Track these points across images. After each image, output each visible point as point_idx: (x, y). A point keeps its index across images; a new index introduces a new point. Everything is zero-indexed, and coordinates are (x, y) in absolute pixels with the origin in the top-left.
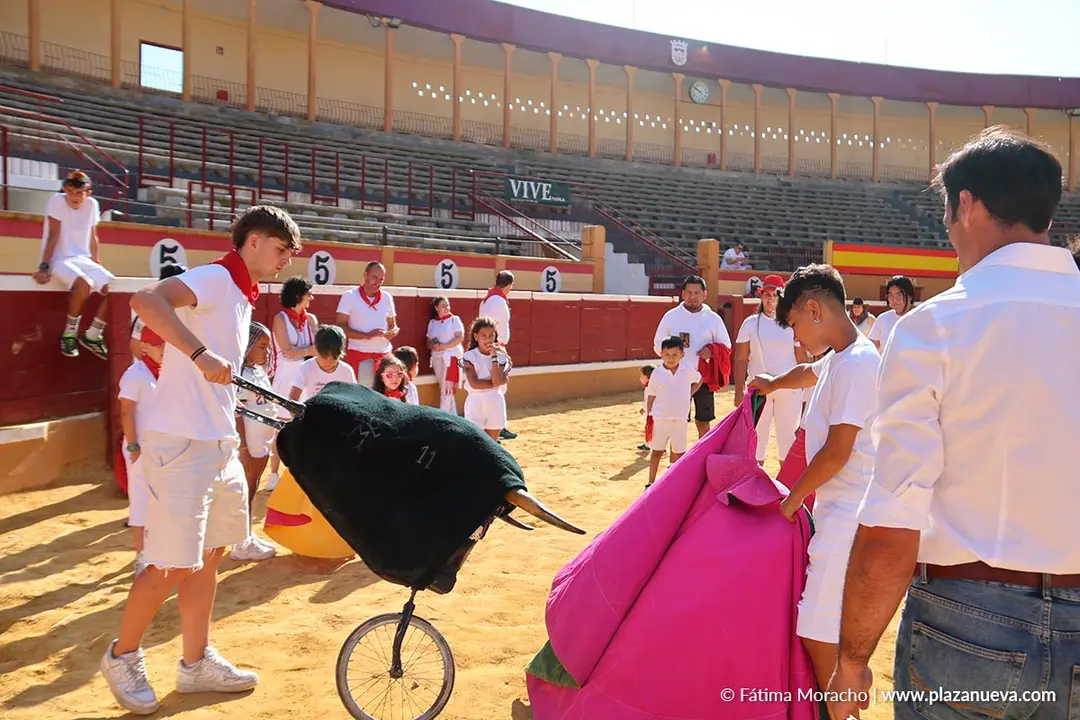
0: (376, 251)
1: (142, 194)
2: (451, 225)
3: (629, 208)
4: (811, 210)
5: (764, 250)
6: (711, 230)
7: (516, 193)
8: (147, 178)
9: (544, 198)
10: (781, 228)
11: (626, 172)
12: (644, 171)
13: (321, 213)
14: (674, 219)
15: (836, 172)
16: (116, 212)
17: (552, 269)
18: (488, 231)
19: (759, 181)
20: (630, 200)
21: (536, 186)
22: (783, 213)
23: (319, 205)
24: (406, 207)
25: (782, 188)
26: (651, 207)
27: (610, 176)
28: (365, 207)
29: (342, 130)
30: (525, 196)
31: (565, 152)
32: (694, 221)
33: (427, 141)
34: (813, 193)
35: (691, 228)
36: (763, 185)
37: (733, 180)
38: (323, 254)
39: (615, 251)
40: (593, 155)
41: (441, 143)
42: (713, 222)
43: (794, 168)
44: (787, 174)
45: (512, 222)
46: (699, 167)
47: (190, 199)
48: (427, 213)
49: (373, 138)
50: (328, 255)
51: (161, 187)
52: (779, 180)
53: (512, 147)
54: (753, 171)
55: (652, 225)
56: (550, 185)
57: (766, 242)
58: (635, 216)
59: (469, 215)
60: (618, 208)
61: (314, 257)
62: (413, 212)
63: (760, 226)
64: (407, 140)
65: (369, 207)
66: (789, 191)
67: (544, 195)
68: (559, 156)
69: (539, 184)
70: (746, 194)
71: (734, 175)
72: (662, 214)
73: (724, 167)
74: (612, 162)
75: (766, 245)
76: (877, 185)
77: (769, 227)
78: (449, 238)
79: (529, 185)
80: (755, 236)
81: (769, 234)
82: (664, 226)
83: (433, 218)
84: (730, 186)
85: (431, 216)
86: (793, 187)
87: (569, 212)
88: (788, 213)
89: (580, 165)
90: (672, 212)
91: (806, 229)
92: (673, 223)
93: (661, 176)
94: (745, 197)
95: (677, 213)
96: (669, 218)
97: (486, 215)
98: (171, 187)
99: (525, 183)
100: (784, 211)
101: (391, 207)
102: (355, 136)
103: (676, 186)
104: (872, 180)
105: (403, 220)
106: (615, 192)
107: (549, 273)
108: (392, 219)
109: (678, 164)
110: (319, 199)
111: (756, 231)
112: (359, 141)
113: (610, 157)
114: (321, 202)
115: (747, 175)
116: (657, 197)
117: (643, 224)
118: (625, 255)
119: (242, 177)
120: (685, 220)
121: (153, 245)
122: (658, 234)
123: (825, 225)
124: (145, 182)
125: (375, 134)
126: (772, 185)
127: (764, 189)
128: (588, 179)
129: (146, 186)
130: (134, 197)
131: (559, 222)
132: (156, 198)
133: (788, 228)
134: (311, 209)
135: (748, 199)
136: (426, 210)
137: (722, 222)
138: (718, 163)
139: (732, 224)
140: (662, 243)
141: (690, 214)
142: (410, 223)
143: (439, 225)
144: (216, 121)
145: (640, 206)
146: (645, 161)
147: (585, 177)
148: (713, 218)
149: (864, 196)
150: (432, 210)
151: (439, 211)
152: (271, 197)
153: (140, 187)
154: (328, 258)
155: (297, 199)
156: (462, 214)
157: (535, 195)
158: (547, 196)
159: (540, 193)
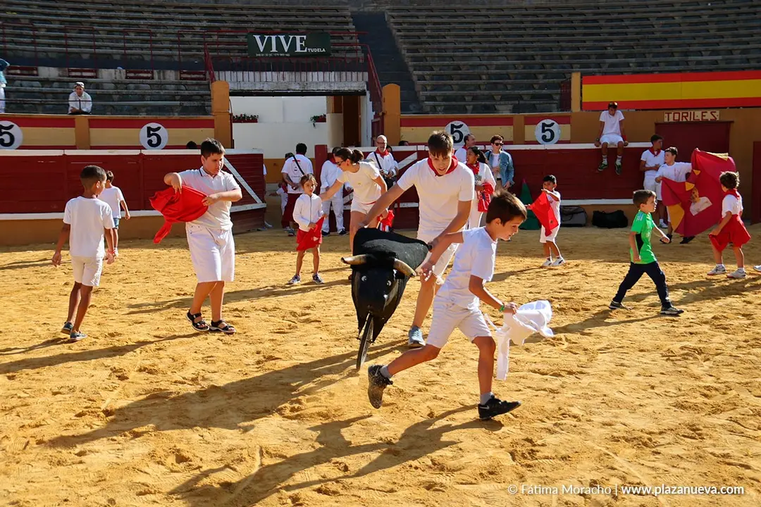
2: (178, 86)
7: (262, 49)
9: (298, 50)
21: (287, 39)
24: (123, 70)
30: (274, 49)
48: (149, 75)
56: (305, 37)
59: (202, 73)
62: (131, 75)
67: (298, 47)
69: (291, 37)
83: (157, 80)
85: (153, 78)
99: (273, 37)
101: (103, 72)
105: (118, 84)
136: (148, 72)
150: (155, 71)
151: (164, 72)
156: (194, 74)
157: (286, 49)
158: (302, 48)
159: (293, 46)
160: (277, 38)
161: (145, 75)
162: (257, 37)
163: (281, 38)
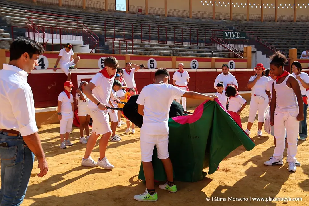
0: (170, 58)
1: (106, 43)
2: (204, 48)
3: (271, 39)
7: (227, 36)
8: (107, 39)
9: (237, 37)
11: (274, 26)
12: (281, 25)
13: (161, 46)
14: (288, 42)
16: (97, 49)
18: (217, 49)
20: (272, 36)
21: (234, 34)
23: (161, 44)
24: (189, 43)
26: (280, 38)
27: (267, 28)
28: (176, 44)
29: (176, 19)
30: (230, 37)
31: (252, 21)
33: (203, 20)
38: (152, 59)
39: (262, 54)
40: (262, 21)
41: (208, 20)
45: (223, 46)
47: (120, 44)
48: (196, 44)
49: (186, 21)
50: (154, 59)
51: (111, 41)
53: (233, 20)
56: (239, 33)
58: (273, 42)
59: (211, 44)
61: (149, 60)
62: (191, 44)
64: (198, 20)
65: (177, 44)
68: (250, 22)
72: (283, 40)
74: (270, 22)
82: (284, 44)
85: (198, 45)
87: (248, 42)
89: (257, 25)
93: (287, 26)
95: (290, 39)
97: (217, 44)
98: (115, 41)
99: (230, 33)
101: (184, 43)
102: (179, 20)
103: (292, 29)
105: (188, 47)
106: (267, 34)
107: (231, 62)
108: (184, 47)
109: (295, 21)
110: (160, 42)
112: (180, 22)
113: (269, 21)
114: (161, 43)
116: (283, 34)
117: (275, 44)
118: (266, 55)
119: (139, 36)
121: (99, 59)
124: (106, 40)
125: (186, 19)
128: (259, 30)
129: (107, 41)
130: (104, 44)
131: (243, 45)
132: (109, 44)
134: (156, 45)
136: (196, 43)
141: (295, 39)
142: (190, 48)
143: (200, 48)
144: (136, 19)
146: (282, 21)
150: (198, 43)
151: (200, 44)
152: (145, 42)
153: (105, 41)
154: (154, 60)
155: (153, 42)
156: (209, 44)
157: (234, 37)
158: (238, 37)
159: (236, 36)
160: (232, 33)
161: (195, 44)
162: (226, 32)
163: (233, 33)
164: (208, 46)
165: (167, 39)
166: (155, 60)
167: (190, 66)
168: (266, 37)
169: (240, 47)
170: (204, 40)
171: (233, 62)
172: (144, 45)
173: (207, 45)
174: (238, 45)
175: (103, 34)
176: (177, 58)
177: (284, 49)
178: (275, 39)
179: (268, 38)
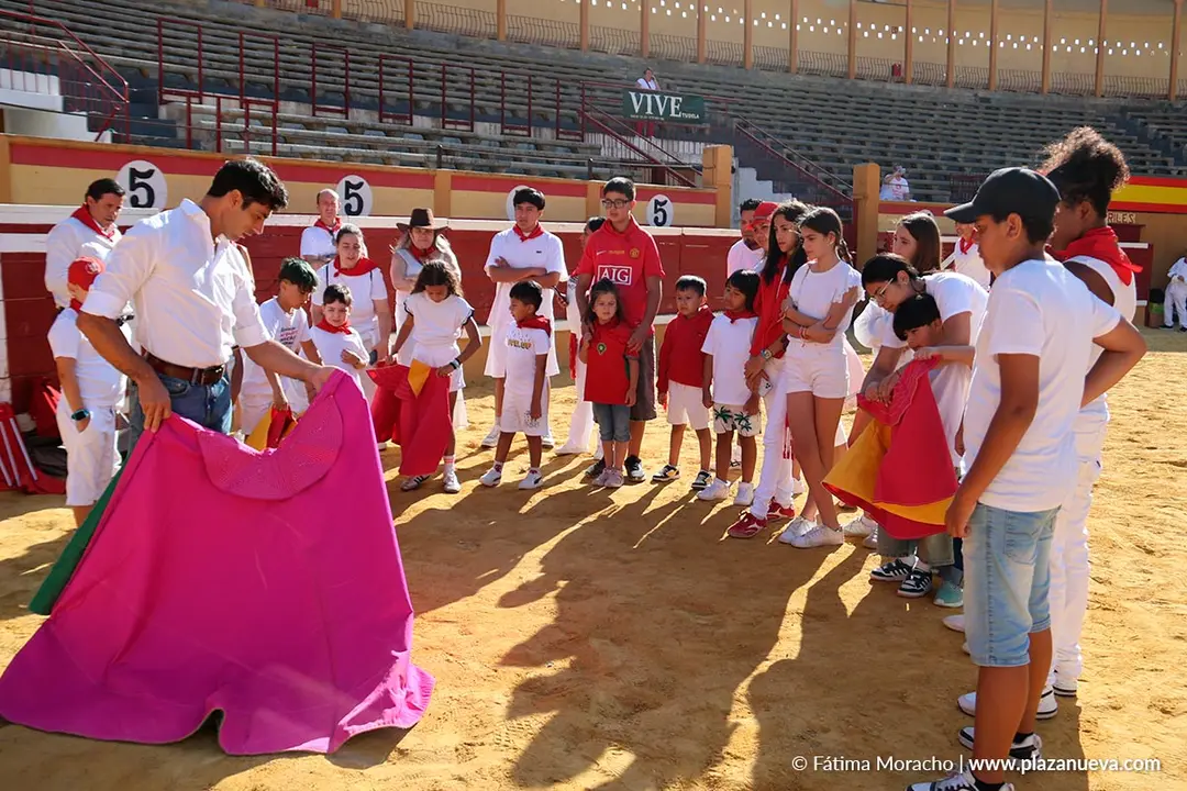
0: (428, 175)
1: (163, 112)
2: (552, 147)
3: (785, 128)
4: (1012, 131)
5: (946, 178)
6: (884, 154)
7: (637, 108)
8: (170, 93)
9: (673, 114)
10: (972, 152)
11: (787, 86)
12: (810, 85)
13: (388, 133)
14: (838, 141)
15: (1050, 84)
16: (114, 132)
17: (661, 198)
18: (600, 154)
19: (951, 96)
20: (785, 118)
21: (662, 100)
22: (977, 135)
23: (389, 123)
24: (499, 125)
25: (978, 104)
26: (812, 126)
27: (766, 90)
28: (447, 126)
29: (445, 39)
30: (649, 111)
31: (715, 63)
32: (863, 143)
33: (548, 51)
34: (1018, 110)
35: (859, 152)
36: (953, 100)
37: (920, 95)
38: (355, 180)
39: (758, 179)
40: (749, 66)
41: (565, 53)
42: (886, 145)
43: (996, 81)
44: (987, 87)
45: (627, 143)
46: (878, 80)
47: (220, 117)
48: (525, 133)
49: (482, 48)
50: (362, 180)
51: (182, 104)
52: (976, 95)
53: (652, 56)
54: (944, 85)
55: (810, 148)
56: (681, 99)
57: (950, 168)
58: (790, 137)
59: (578, 134)
60: (771, 127)
61: (342, 183)
62: (507, 131)
63: (945, 150)
64: (526, 50)
65: (452, 126)
66: (987, 108)
67: (673, 111)
68: (708, 68)
69: (666, 97)
70: (932, 112)
71: (920, 89)
72: (824, 135)
73: (909, 80)
74: (773, 73)
75: (949, 173)
76: (1100, 101)
77: (957, 151)
78: (548, 162)
79: (653, 98)
80: (938, 161)
81: (955, 159)
82: (825, 148)
83: (532, 138)
84: (914, 102)
85: (529, 136)
86: (993, 104)
87: (707, 132)
88: (982, 134)
89: (732, 79)
90: (837, 132)
91: (1002, 154)
92: (835, 145)
93: (828, 91)
94: (932, 115)
95: (843, 133)
96: (833, 140)
97: (600, 135)
98: (201, 103)
99: (649, 96)
100: (977, 132)
101: (479, 125)
102: (460, 46)
103: (846, 102)
104: (1093, 94)
105: (495, 140)
106: (769, 110)
107: (657, 202)
108: (478, 139)
109: (852, 77)
110: (388, 117)
111: (938, 156)
112: (462, 51)
113: (771, 69)
114: (391, 120)
115: (939, 89)
116: (821, 115)
117: (798, 147)
119: (304, 91)
120: (852, 142)
121: (120, 169)
122: (814, 158)
123: (1028, 148)
124: (166, 97)
125: (485, 42)
126: (967, 101)
127: (956, 105)
128: (739, 94)
129: (167, 102)
130: (155, 115)
131: (691, 143)
132: (176, 115)
133: (980, 152)
135: (936, 117)
136: (523, 129)
137: (898, 146)
138: (902, 74)
139: (910, 147)
140: (817, 170)
141: (859, 134)
142: (502, 144)
144: (292, 29)
145: (797, 125)
146: (811, 73)
147: (735, 91)
148: (886, 140)
149: (1081, 114)
150: (532, 129)
151: (540, 130)
152: (329, 114)
153: (161, 104)
154: (361, 184)
155: (360, 116)
156: (569, 134)
157: (661, 111)
158: (677, 112)
159: (668, 109)
160: (654, 100)
162: (633, 94)
163: (657, 97)
164: (567, 139)
165: (412, 108)
166: (366, 184)
167: (504, 211)
168: (764, 122)
169: (681, 150)
170: (553, 118)
171: (666, 202)
172: (322, 126)
173: (565, 137)
174: (675, 142)
175: (155, 76)
176: (453, 177)
177: (830, 164)
178: (795, 129)
179: (772, 123)
